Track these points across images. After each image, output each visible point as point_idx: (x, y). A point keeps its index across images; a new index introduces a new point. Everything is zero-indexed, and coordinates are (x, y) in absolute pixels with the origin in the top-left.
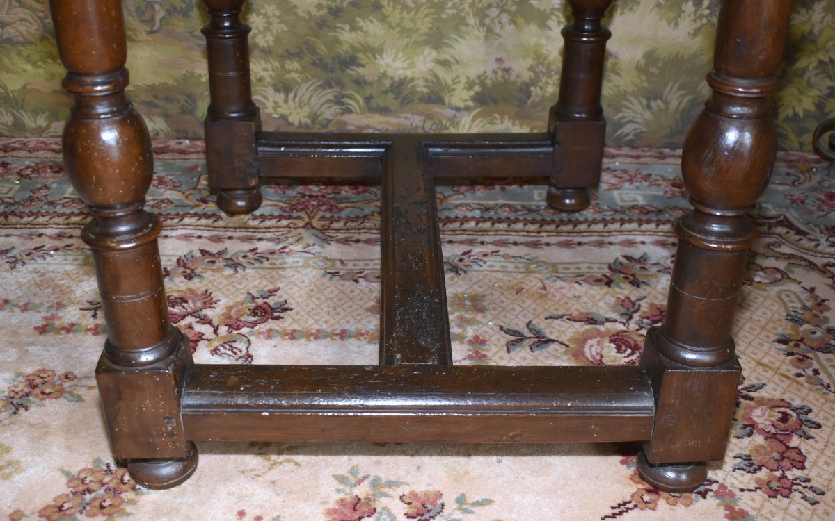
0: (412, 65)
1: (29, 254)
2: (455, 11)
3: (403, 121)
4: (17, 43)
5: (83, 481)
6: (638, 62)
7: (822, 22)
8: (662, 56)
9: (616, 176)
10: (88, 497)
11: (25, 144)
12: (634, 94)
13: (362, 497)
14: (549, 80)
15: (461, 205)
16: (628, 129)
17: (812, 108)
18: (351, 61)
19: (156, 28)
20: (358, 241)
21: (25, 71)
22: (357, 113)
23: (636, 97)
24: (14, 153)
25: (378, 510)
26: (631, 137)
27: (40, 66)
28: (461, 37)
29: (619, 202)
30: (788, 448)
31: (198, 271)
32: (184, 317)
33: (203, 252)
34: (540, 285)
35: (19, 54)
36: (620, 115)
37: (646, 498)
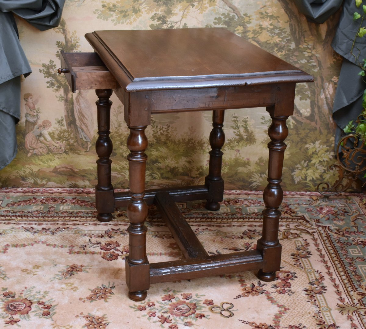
0: (177, 163)
1: (56, 230)
2: (192, 145)
3: (174, 182)
4: (38, 155)
5: (95, 291)
6: (256, 161)
7: (319, 148)
8: (265, 159)
9: (249, 202)
10: (98, 295)
11: (38, 190)
12: (255, 172)
13: (171, 294)
14: (225, 168)
15: (196, 213)
16: (254, 184)
17: (319, 177)
18: (156, 161)
19: (88, 150)
20: (162, 225)
21: (40, 165)
22: (158, 179)
23: (256, 173)
24: (36, 194)
25: (175, 297)
26: (255, 187)
27: (45, 163)
28: (195, 153)
29: (249, 211)
30: (287, 283)
31: (112, 235)
32: (111, 249)
33: (113, 229)
34: (221, 239)
35: (39, 159)
36: (251, 179)
37: (246, 294)
